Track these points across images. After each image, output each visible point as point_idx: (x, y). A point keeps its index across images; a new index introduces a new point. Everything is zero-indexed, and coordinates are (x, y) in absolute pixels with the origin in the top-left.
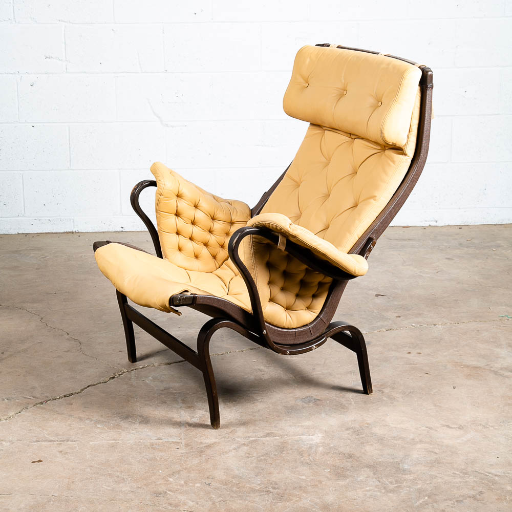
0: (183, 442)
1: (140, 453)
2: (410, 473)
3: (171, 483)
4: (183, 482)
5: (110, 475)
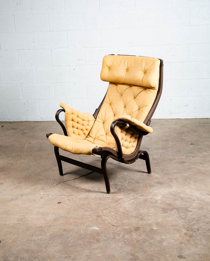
0: (111, 197)
1: (95, 201)
2: (191, 211)
3: (104, 212)
4: (108, 212)
5: (83, 209)
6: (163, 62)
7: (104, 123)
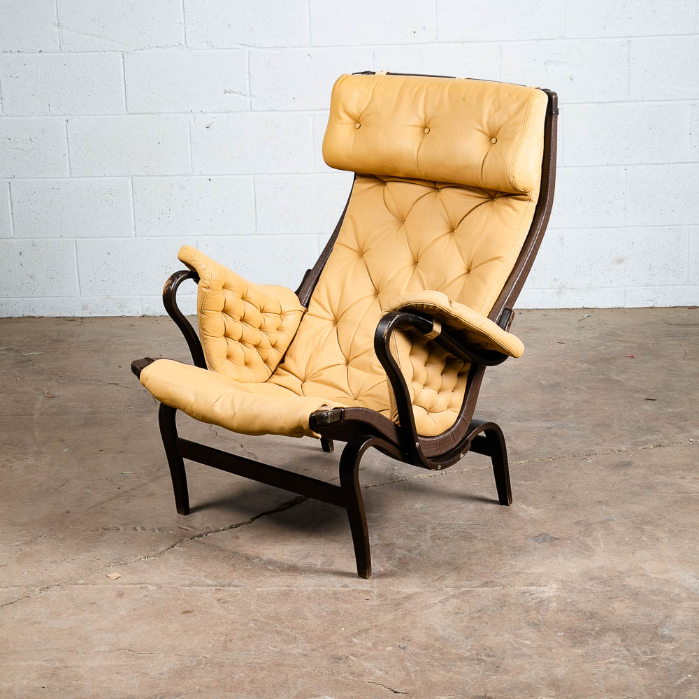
0: (376, 591)
1: (319, 604)
2: (671, 639)
3: (355, 645)
4: (370, 644)
5: (278, 632)
6: (556, 99)
7: (336, 322)
